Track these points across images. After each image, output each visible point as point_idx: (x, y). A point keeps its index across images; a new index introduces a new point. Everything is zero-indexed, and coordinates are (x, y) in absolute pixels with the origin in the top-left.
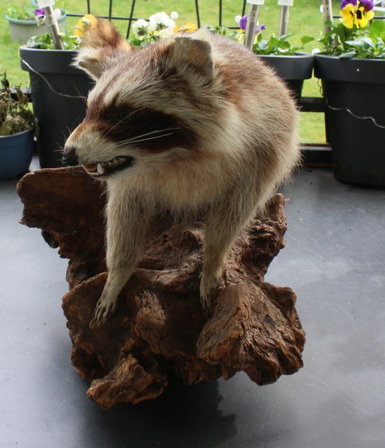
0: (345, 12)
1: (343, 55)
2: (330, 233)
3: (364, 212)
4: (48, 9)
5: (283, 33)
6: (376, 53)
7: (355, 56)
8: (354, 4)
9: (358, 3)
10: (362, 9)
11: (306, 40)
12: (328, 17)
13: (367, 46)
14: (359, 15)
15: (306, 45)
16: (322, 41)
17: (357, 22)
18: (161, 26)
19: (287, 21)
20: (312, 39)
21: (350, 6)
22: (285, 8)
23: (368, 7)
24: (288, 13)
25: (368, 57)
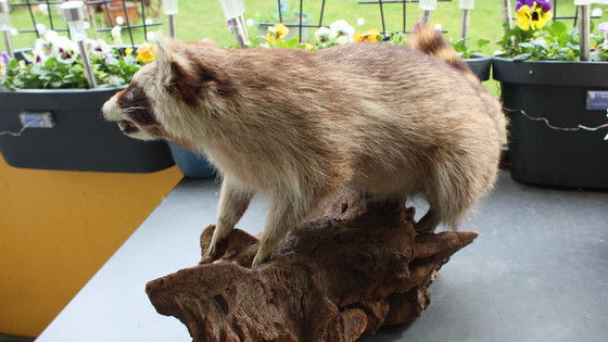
0: (520, 14)
1: (518, 57)
2: (495, 232)
3: (533, 211)
4: (234, 20)
5: (464, 36)
6: (549, 55)
7: (529, 57)
8: (531, 5)
9: (535, 3)
10: (539, 10)
11: (482, 43)
12: (507, 19)
13: (541, 48)
14: (535, 16)
15: (483, 48)
16: (500, 43)
17: (533, 24)
18: (341, 33)
19: (468, 24)
20: (488, 42)
21: (525, 8)
22: (466, 11)
23: (546, 8)
24: (468, 16)
25: (542, 59)
